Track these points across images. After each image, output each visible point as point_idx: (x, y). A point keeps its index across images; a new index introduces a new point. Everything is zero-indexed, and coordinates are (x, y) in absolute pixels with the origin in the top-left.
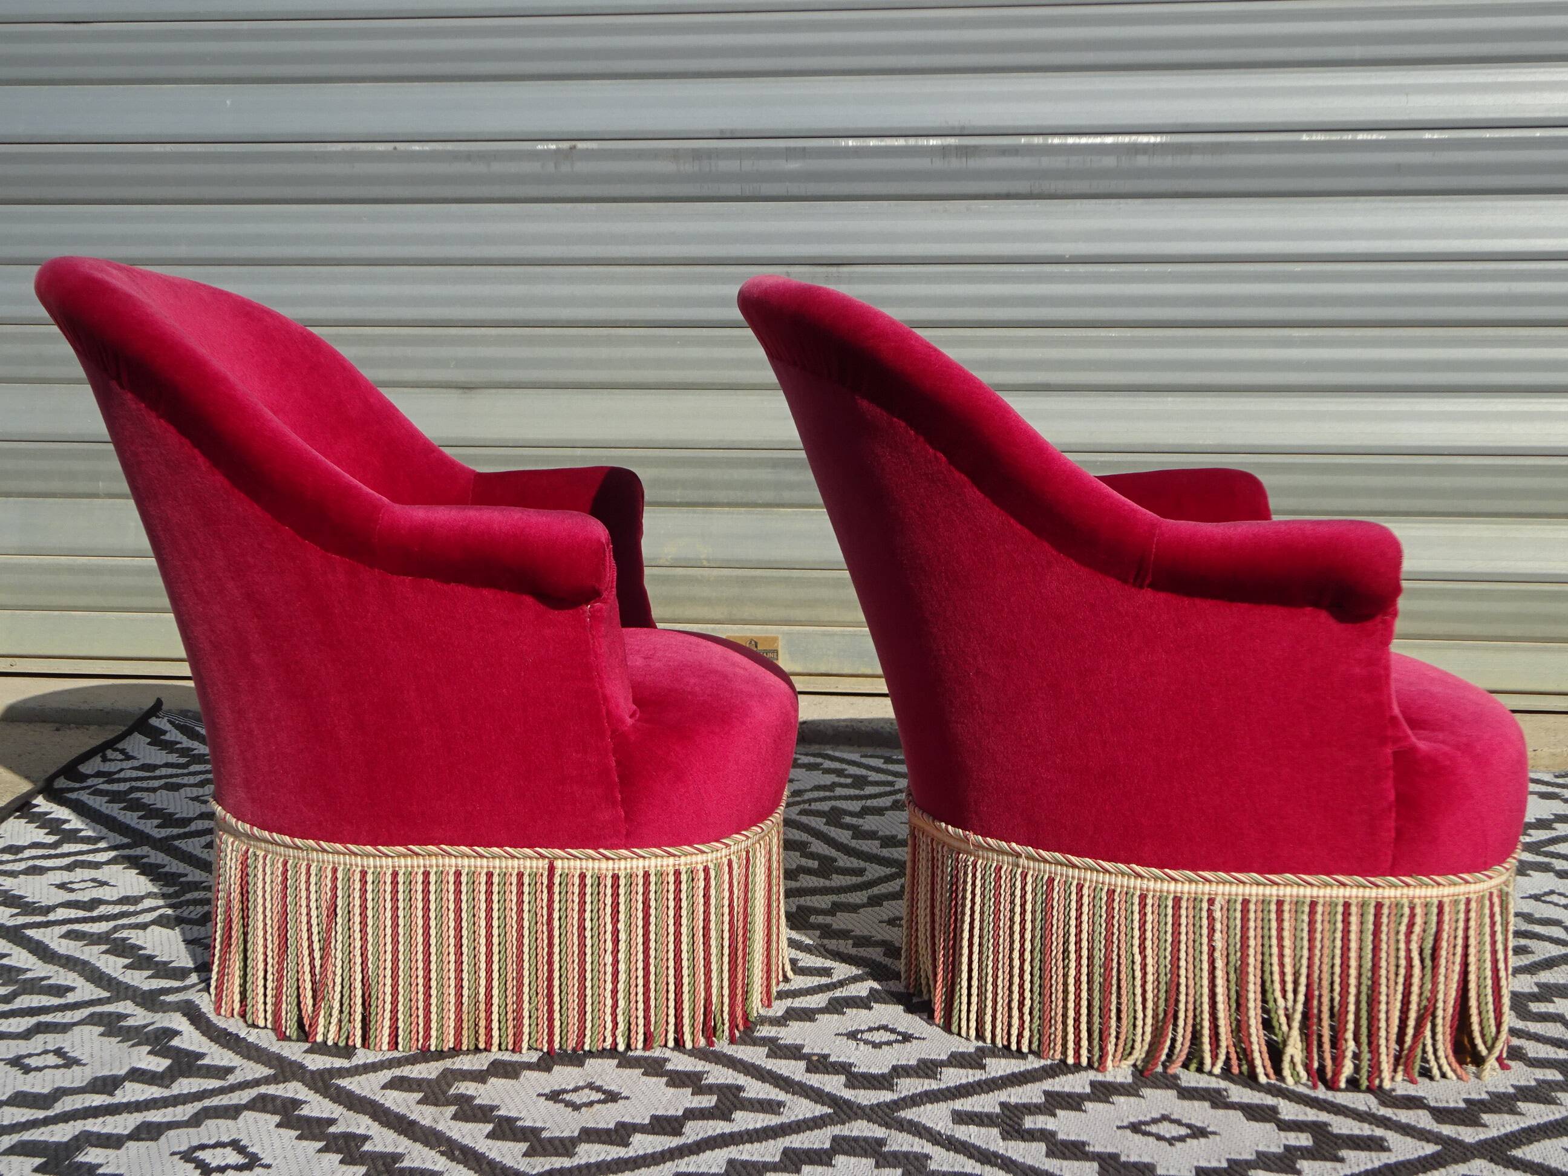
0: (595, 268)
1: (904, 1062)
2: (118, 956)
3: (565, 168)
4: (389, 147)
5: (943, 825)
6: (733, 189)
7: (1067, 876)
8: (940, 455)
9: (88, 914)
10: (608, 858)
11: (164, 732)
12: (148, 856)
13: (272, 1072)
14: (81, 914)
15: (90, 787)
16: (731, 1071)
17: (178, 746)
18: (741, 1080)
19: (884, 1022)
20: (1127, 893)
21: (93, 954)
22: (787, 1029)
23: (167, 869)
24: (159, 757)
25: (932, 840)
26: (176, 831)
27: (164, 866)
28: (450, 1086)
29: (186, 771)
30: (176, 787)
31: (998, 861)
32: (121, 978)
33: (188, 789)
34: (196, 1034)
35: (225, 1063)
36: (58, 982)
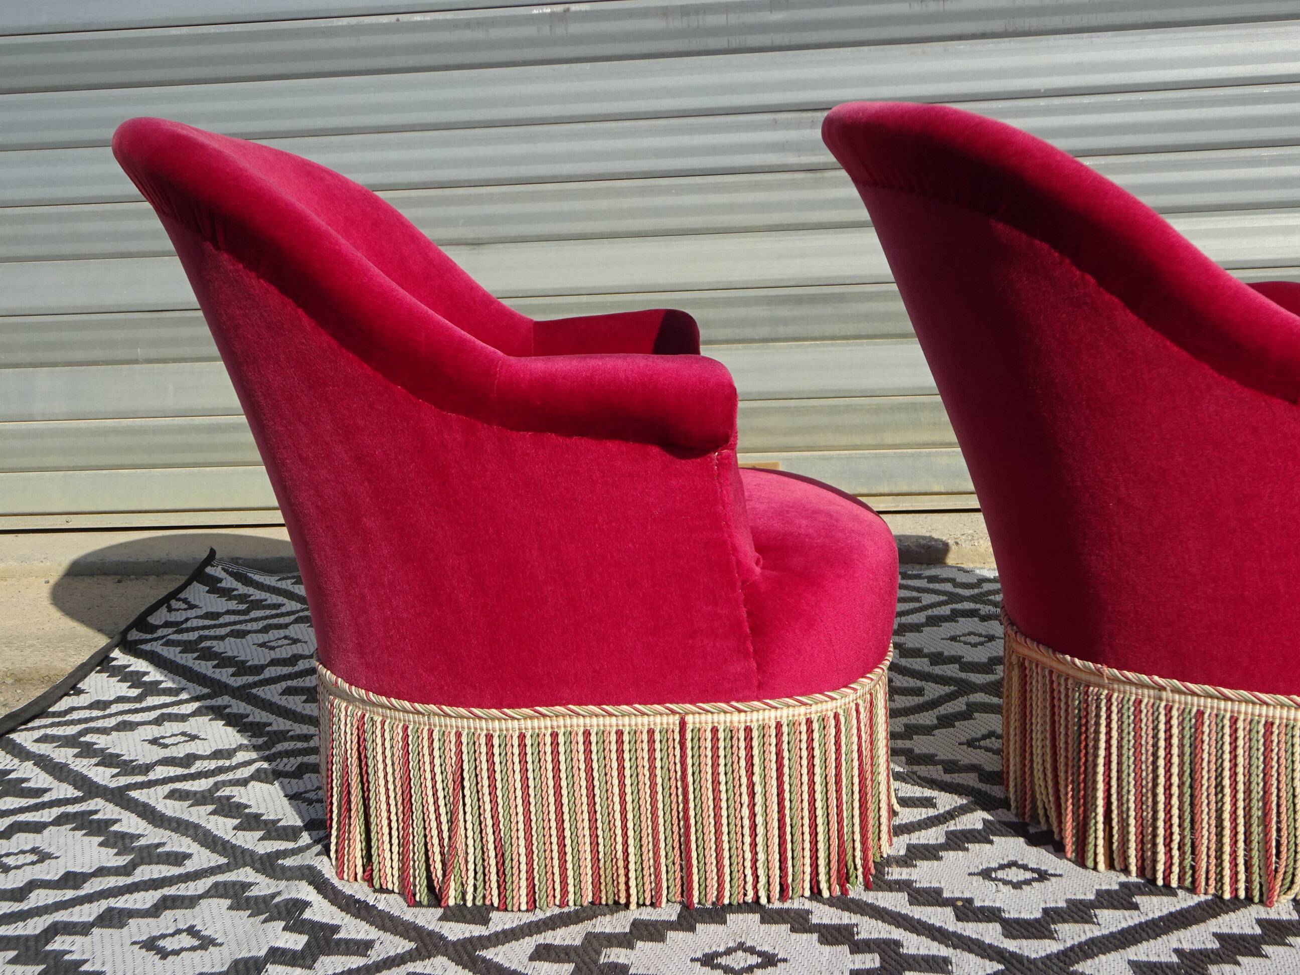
0: (591, 125)
1: (1053, 905)
2: (226, 816)
3: (560, 30)
4: (393, 18)
5: (1068, 657)
6: (720, 42)
7: (1218, 709)
8: (1088, 277)
9: (186, 771)
10: (740, 711)
11: (220, 580)
12: (230, 706)
13: (413, 945)
14: (179, 771)
15: (163, 637)
16: (880, 923)
17: (235, 593)
18: (896, 934)
19: (1012, 858)
20: (1287, 726)
21: (200, 815)
22: (917, 870)
23: (250, 719)
24: (219, 604)
25: (1051, 672)
26: (251, 679)
27: (247, 716)
28: (599, 954)
29: (247, 617)
30: (242, 634)
31: (1137, 694)
32: (234, 841)
33: (254, 635)
34: (326, 904)
35: (361, 936)
36: (174, 849)
